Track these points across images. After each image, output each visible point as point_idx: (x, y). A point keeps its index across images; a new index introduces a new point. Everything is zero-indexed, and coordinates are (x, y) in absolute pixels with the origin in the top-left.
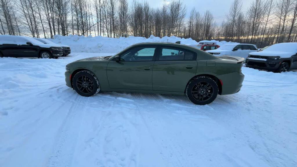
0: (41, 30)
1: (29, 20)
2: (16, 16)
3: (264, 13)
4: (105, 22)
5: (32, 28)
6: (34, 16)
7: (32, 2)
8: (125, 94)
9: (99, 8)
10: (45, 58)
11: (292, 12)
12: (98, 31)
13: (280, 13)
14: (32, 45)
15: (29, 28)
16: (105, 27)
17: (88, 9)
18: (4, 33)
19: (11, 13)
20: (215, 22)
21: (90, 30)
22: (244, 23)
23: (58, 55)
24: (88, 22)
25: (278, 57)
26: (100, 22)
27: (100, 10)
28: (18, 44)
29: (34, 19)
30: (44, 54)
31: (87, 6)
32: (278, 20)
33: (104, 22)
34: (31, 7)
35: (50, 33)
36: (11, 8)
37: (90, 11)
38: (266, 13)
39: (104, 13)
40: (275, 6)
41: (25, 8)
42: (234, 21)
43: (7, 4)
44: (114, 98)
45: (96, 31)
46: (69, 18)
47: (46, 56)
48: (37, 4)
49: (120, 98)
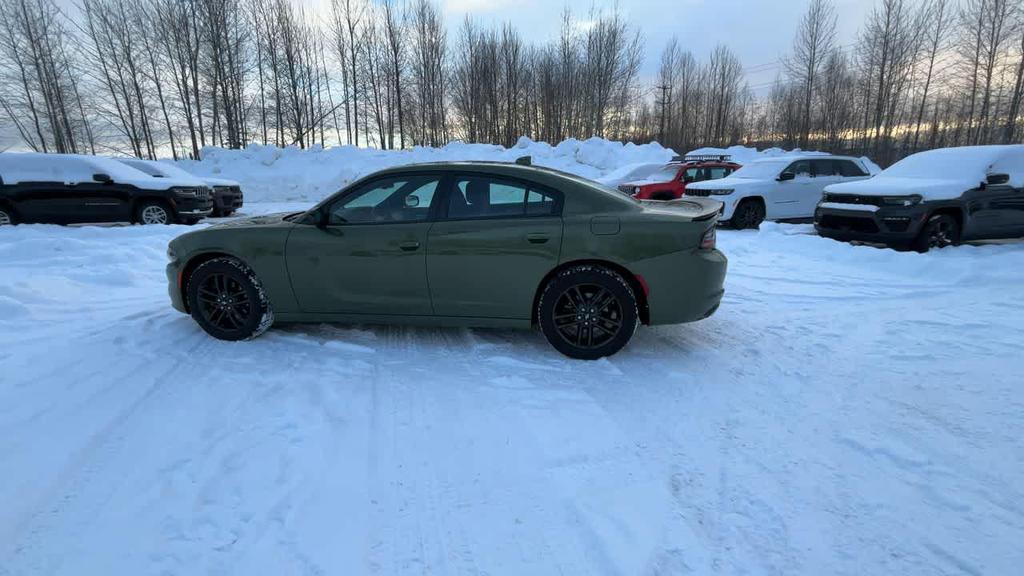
0: (161, 133)
1: (123, 102)
2: (80, 88)
3: (917, 48)
4: (372, 100)
5: (133, 127)
6: (137, 89)
7: (134, 44)
8: (356, 332)
9: (349, 54)
10: (152, 222)
11: (1016, 40)
12: (349, 129)
13: (975, 44)
14: (112, 181)
15: (123, 129)
16: (372, 116)
17: (314, 59)
18: (44, 146)
19: (65, 81)
20: (747, 84)
21: (322, 125)
22: (848, 83)
23: (196, 212)
24: (316, 99)
25: (916, 198)
26: (355, 99)
27: (354, 59)
28: (67, 183)
29: (140, 98)
30: (149, 211)
31: (312, 48)
32: (969, 69)
33: (368, 98)
34: (130, 61)
35: (189, 143)
36: (66, 64)
37: (320, 65)
38: (922, 47)
39: (368, 67)
40: (955, 23)
41: (110, 62)
42: (811, 78)
43: (50, 51)
44: (315, 343)
45: (343, 129)
46: (251, 89)
47: (155, 216)
48: (148, 48)
49: (334, 345)
